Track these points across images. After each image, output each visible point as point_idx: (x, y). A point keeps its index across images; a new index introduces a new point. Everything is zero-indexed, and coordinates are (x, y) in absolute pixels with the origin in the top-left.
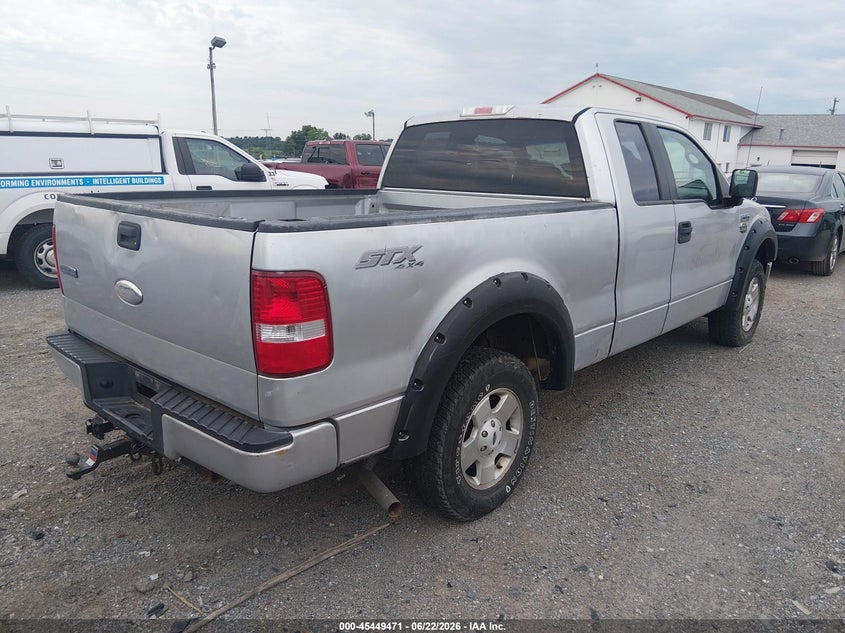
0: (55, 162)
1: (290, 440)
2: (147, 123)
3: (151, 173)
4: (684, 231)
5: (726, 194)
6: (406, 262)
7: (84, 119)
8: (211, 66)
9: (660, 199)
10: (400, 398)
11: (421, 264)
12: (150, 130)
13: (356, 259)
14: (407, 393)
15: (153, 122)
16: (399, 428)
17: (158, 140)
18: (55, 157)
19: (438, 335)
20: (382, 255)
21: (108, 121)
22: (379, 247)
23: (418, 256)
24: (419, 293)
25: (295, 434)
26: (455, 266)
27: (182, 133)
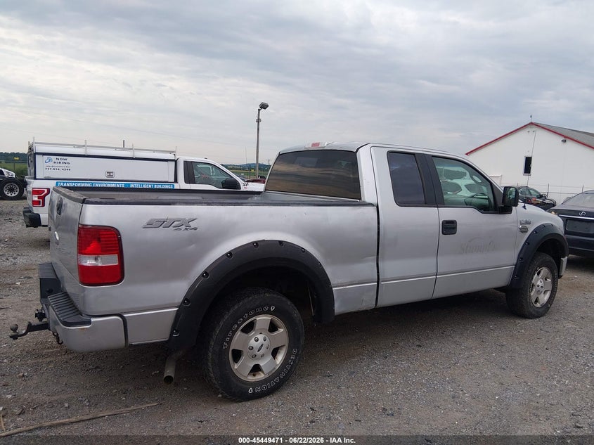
0: (110, 174)
1: (89, 323)
2: (171, 152)
3: (167, 182)
4: (449, 227)
5: (500, 204)
6: (183, 227)
7: (131, 149)
8: (258, 121)
9: (426, 204)
10: (177, 309)
11: (195, 229)
12: (171, 157)
13: (145, 222)
14: (180, 307)
15: (173, 152)
16: (175, 327)
17: (174, 162)
18: (109, 171)
19: (206, 273)
20: (164, 222)
21: (154, 151)
22: (163, 217)
23: (192, 224)
24: (193, 246)
25: (93, 320)
26: (223, 233)
27: (190, 159)
